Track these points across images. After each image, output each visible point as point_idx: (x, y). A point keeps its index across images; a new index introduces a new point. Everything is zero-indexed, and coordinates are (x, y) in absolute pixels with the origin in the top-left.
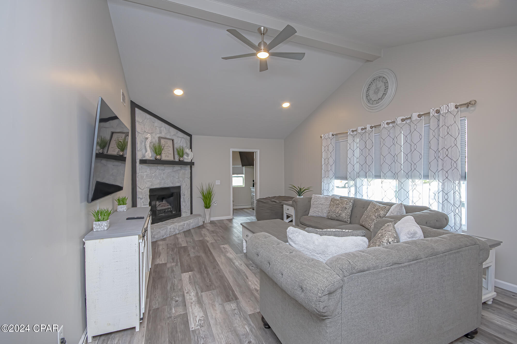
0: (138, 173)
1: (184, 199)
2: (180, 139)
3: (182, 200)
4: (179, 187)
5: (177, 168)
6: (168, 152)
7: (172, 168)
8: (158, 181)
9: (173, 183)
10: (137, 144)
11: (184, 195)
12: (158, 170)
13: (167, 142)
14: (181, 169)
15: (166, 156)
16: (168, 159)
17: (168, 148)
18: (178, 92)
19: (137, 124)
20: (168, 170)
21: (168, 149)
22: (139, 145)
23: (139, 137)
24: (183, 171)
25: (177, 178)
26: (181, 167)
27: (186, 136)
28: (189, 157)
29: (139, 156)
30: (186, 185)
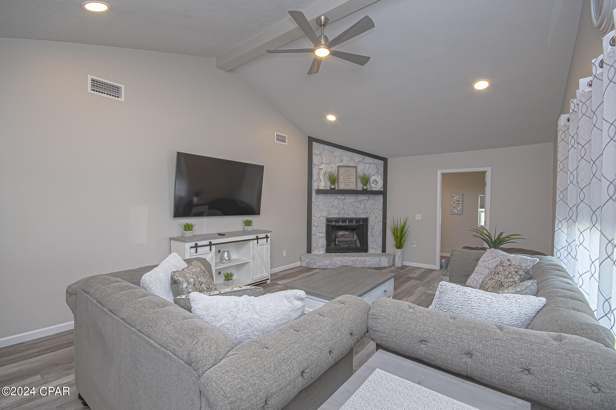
0: (314, 202)
1: (372, 233)
2: (368, 165)
3: (369, 234)
4: (366, 220)
5: (361, 197)
6: (349, 181)
7: (355, 197)
8: (337, 211)
9: (356, 214)
10: (313, 175)
11: (373, 229)
12: (337, 199)
13: (349, 170)
14: (369, 199)
15: (345, 185)
16: (348, 188)
17: (349, 176)
18: (331, 118)
19: (314, 157)
20: (350, 199)
21: (349, 178)
22: (315, 177)
23: (316, 169)
24: (372, 201)
25: (362, 209)
26: (368, 196)
27: (376, 161)
28: (378, 186)
29: (315, 186)
30: (376, 217)
